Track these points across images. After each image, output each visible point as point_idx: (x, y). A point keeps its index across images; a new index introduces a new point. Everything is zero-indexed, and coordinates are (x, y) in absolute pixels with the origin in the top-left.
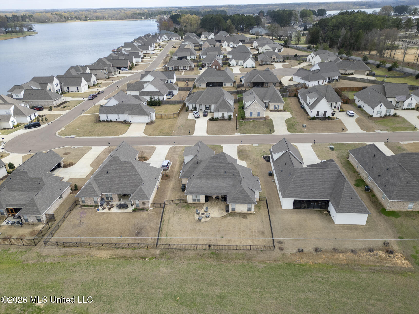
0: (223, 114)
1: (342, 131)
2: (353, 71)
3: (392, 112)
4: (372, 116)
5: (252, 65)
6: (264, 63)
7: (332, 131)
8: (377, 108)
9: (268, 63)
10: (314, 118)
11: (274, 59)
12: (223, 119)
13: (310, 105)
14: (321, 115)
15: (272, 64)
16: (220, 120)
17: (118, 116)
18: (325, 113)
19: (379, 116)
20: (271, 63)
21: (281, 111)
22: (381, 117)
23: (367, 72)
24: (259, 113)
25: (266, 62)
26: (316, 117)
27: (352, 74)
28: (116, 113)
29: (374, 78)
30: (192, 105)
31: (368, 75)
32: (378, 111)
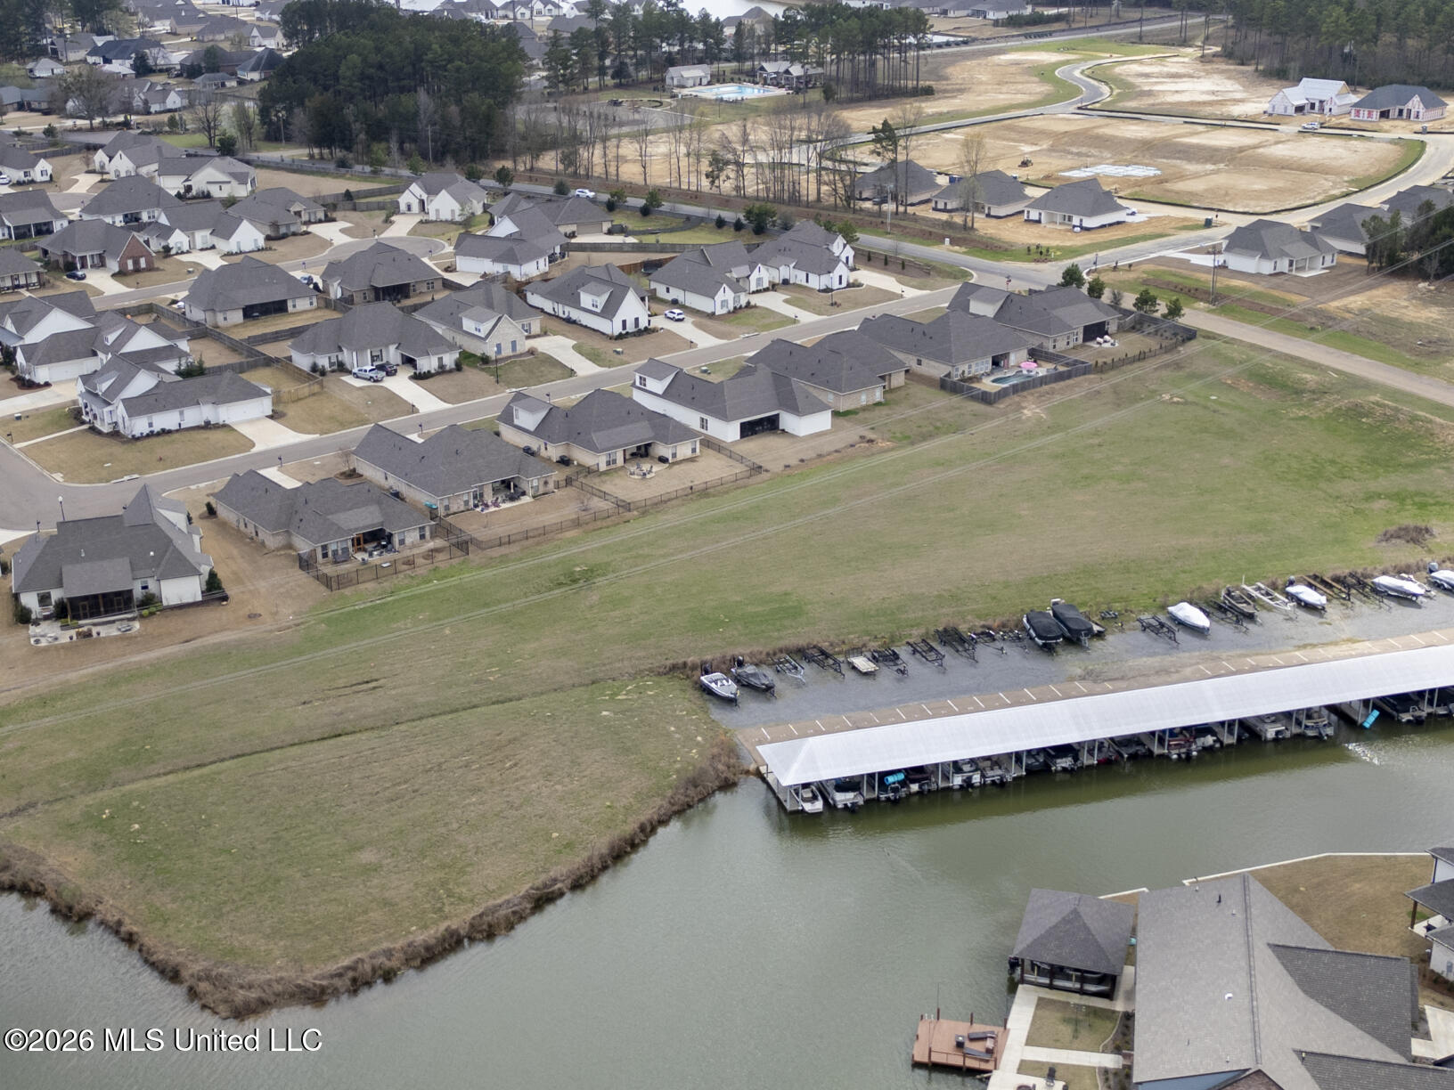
0: (440, 359)
1: (691, 347)
2: (573, 228)
3: (743, 300)
4: (713, 314)
5: (256, 240)
6: (283, 230)
7: (675, 350)
8: (720, 296)
9: (293, 229)
10: (620, 337)
11: (298, 214)
12: (442, 370)
13: (598, 310)
14: (630, 328)
15: (307, 233)
16: (438, 374)
17: (181, 413)
18: (637, 320)
19: (724, 311)
20: (304, 228)
21: (538, 336)
22: (729, 312)
23: (606, 226)
24: (514, 343)
25: (288, 226)
26: (624, 332)
27: (573, 235)
28: (175, 407)
29: (631, 240)
30: (330, 358)
31: (610, 232)
32: (722, 302)
